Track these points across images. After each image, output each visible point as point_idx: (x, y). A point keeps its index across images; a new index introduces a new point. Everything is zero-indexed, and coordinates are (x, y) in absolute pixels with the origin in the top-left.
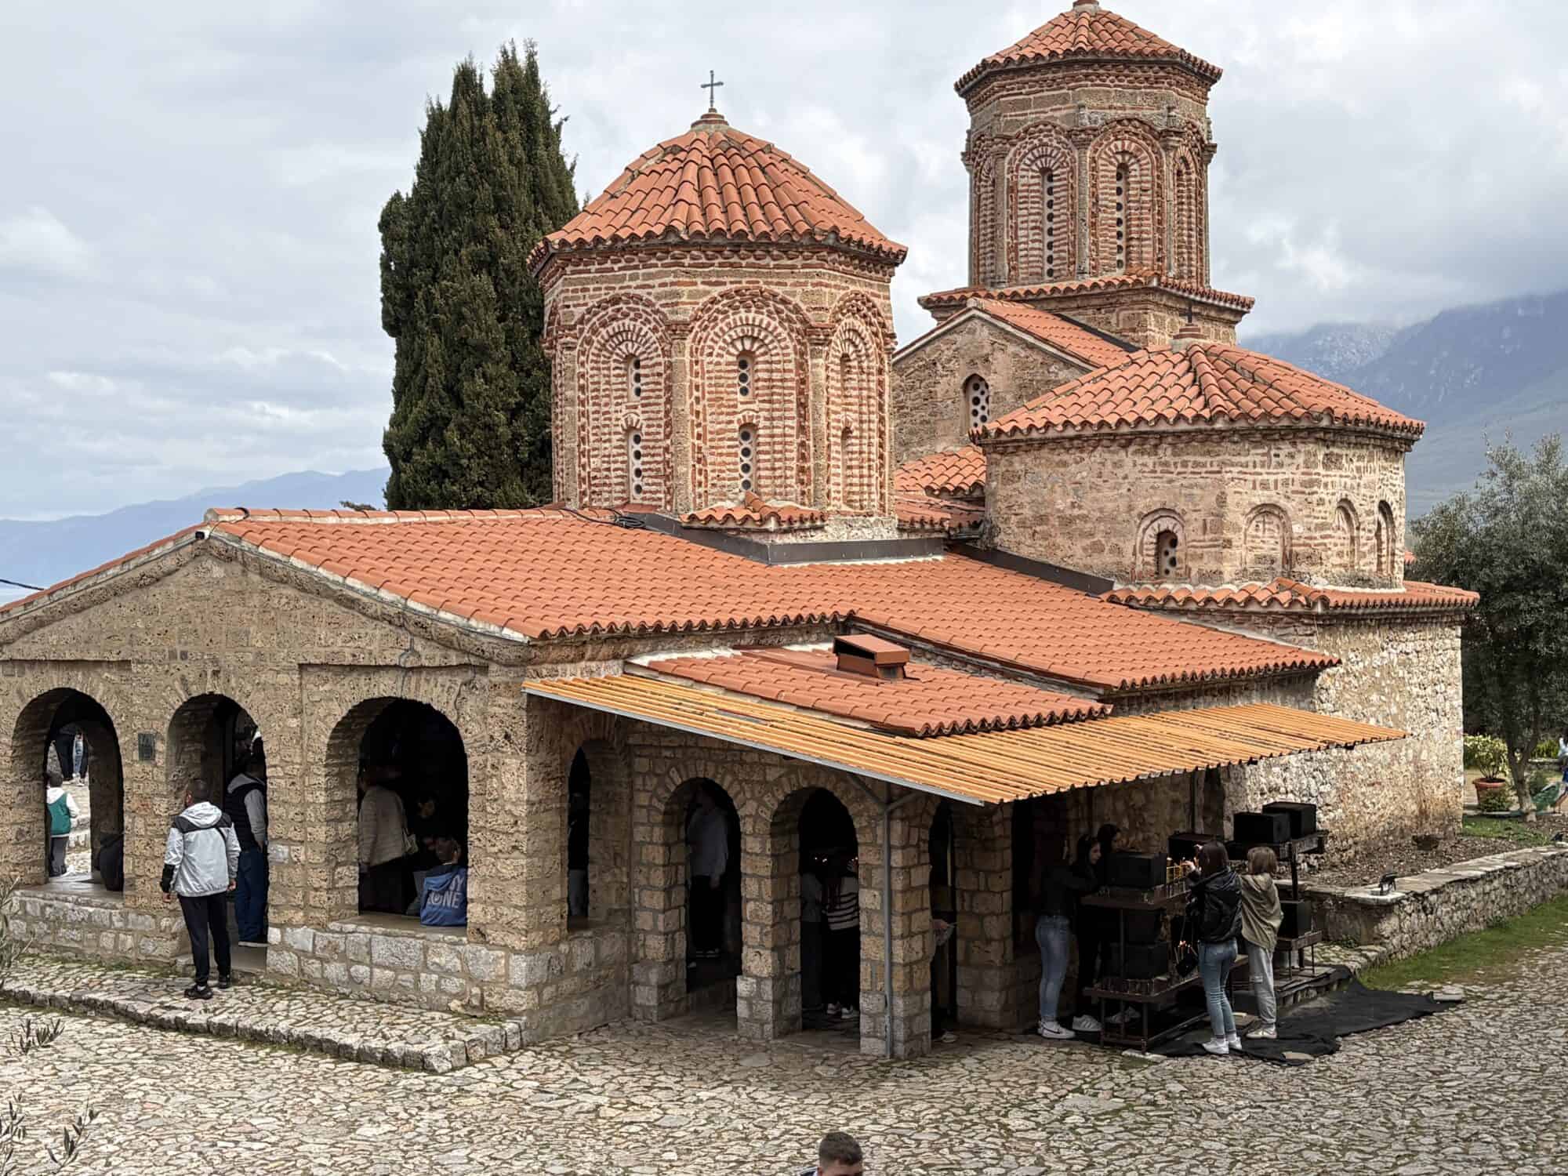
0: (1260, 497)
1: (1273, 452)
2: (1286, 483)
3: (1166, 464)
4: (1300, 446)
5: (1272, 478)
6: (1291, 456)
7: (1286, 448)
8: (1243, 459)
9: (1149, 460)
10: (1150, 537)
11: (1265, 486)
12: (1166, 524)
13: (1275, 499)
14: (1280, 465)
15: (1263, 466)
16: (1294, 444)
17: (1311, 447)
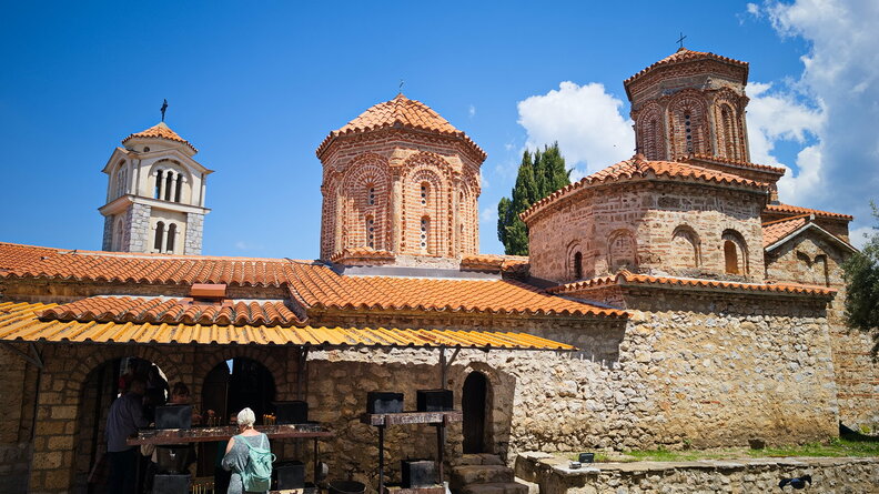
0: (617, 225)
1: (623, 198)
2: (631, 216)
3: (573, 216)
4: (639, 194)
5: (623, 214)
6: (634, 200)
7: (631, 196)
8: (604, 205)
9: (568, 215)
10: (572, 258)
11: (618, 218)
12: (577, 249)
13: (625, 227)
14: (628, 206)
15: (617, 207)
16: (635, 193)
17: (646, 194)
